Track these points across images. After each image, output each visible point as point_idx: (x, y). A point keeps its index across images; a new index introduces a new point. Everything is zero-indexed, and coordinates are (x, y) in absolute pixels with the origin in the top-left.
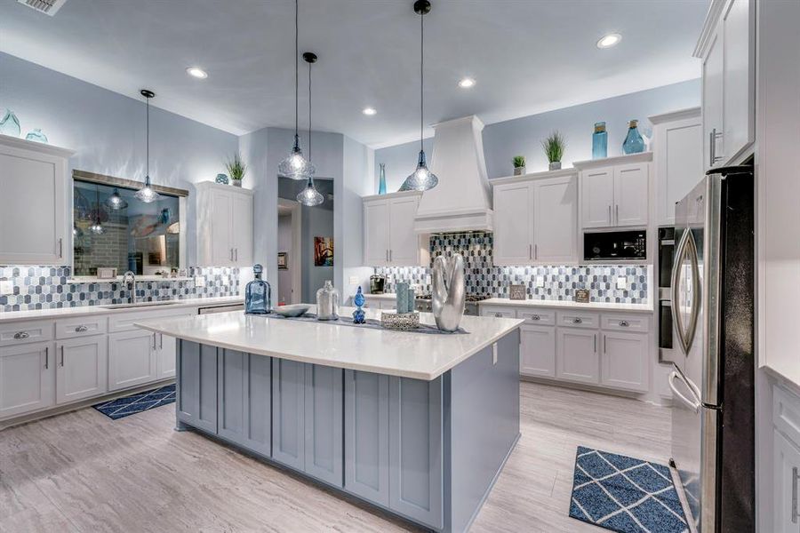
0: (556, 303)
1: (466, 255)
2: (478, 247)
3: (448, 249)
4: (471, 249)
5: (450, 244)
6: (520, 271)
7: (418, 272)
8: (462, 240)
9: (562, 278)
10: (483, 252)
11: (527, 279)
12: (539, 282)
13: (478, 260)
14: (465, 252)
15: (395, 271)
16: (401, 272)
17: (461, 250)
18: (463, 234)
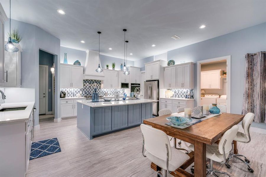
0: (112, 96)
1: (93, 86)
2: (96, 84)
3: (88, 84)
4: (94, 84)
5: (88, 82)
6: (105, 90)
7: (77, 90)
8: (91, 82)
9: (113, 91)
10: (97, 85)
11: (107, 92)
12: (109, 92)
13: (96, 88)
14: (92, 85)
15: (68, 90)
16: (70, 90)
17: (91, 84)
18: (92, 80)
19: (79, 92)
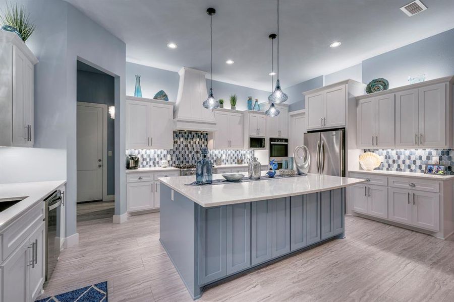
0: (230, 165)
1: (192, 143)
2: (198, 140)
3: (182, 139)
4: (194, 140)
5: (182, 137)
6: (216, 152)
7: (161, 153)
8: (189, 135)
9: (232, 155)
10: (200, 142)
11: (219, 156)
12: (224, 157)
13: (199, 147)
14: (191, 142)
15: (143, 152)
16: (148, 153)
17: (189, 141)
18: (190, 132)
19: (164, 156)
